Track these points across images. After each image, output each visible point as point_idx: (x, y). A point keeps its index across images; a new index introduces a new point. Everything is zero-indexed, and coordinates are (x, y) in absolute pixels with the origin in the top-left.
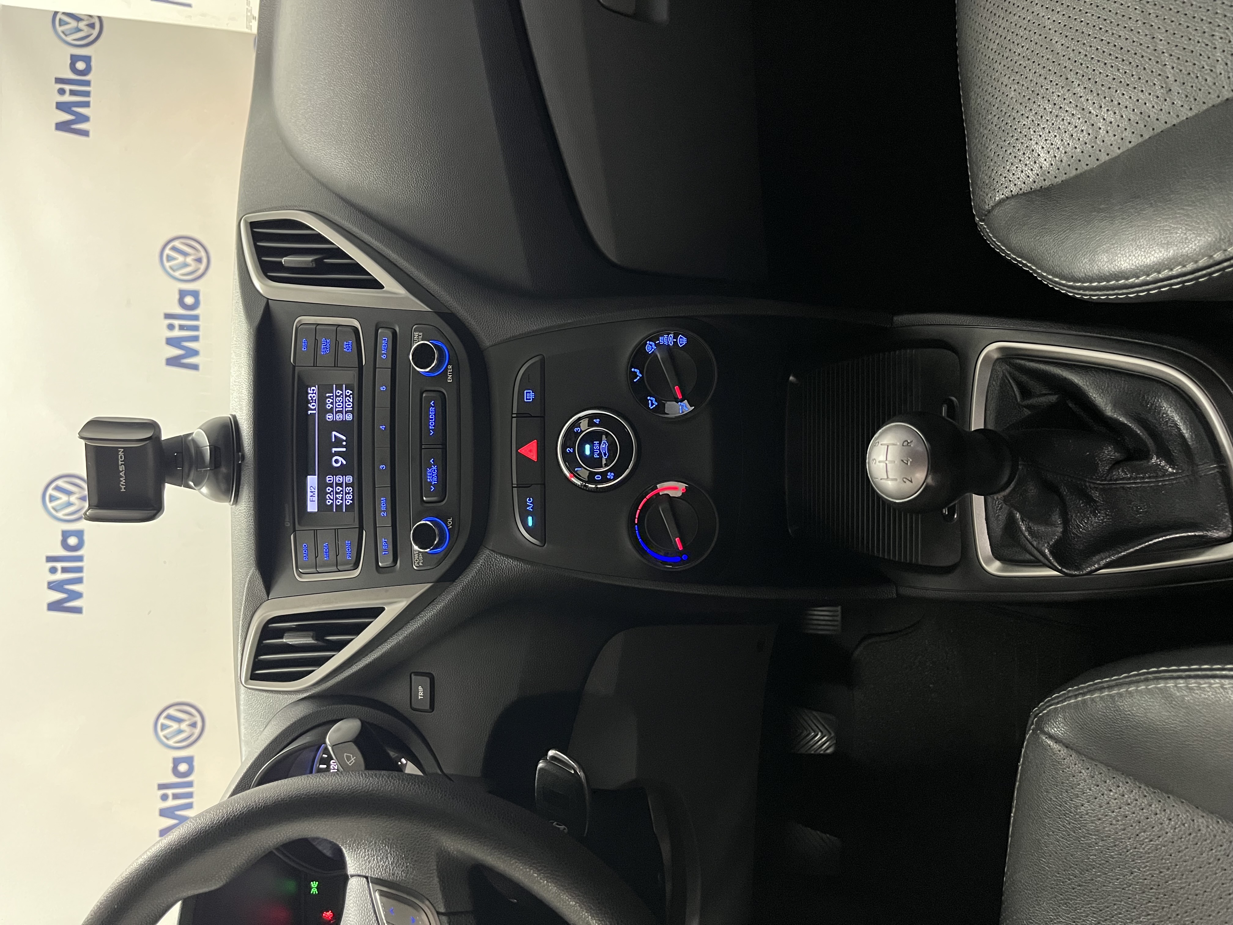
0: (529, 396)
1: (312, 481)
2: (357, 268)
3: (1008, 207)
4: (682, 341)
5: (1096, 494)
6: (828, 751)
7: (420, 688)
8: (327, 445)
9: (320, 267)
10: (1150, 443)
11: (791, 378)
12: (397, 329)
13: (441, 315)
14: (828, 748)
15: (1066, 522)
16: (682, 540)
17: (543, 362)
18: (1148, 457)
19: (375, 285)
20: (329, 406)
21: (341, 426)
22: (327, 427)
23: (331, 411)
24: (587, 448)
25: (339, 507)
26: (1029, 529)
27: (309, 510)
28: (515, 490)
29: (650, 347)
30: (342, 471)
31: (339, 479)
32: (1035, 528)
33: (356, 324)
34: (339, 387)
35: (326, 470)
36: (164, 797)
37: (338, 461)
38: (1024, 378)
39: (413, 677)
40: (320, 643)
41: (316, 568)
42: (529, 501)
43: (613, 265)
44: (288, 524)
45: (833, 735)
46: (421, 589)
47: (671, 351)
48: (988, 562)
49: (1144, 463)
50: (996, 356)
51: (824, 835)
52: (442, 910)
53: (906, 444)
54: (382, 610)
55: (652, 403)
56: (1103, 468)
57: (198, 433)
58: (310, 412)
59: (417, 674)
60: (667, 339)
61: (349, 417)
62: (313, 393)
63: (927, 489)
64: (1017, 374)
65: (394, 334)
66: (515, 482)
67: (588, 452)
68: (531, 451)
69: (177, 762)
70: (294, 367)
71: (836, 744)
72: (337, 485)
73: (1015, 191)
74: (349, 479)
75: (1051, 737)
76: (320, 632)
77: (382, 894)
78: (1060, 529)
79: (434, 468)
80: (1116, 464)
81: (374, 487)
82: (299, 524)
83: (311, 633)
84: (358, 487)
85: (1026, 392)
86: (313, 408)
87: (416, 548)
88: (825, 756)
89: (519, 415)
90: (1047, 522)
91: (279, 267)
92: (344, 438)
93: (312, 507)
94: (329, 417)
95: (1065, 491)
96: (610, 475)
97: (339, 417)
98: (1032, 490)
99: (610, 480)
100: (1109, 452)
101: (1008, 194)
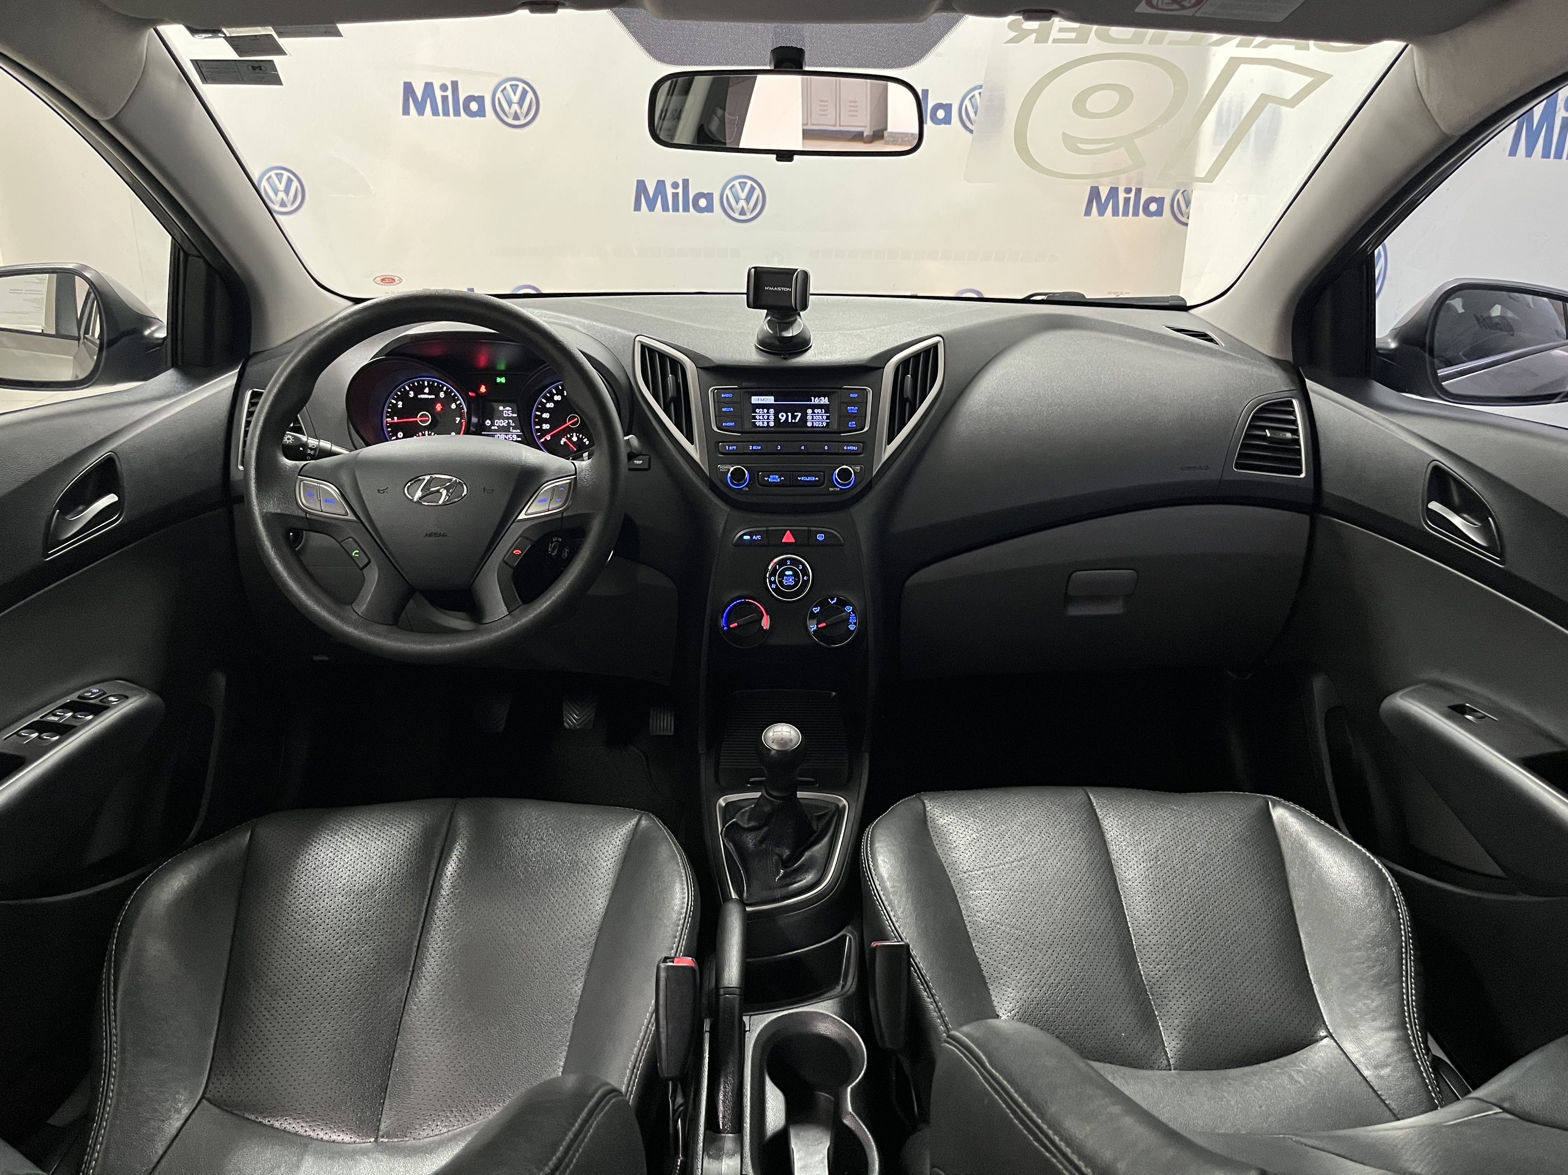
0: (820, 537)
1: (770, 400)
2: (902, 425)
3: (920, 806)
4: (852, 627)
5: (764, 846)
6: (566, 724)
7: (641, 462)
8: (792, 409)
9: (903, 401)
10: (789, 870)
11: (834, 693)
12: (862, 456)
13: (871, 481)
14: (568, 723)
15: (750, 830)
16: (735, 627)
17: (841, 545)
18: (784, 868)
19: (890, 439)
20: (816, 410)
21: (804, 419)
22: (803, 409)
23: (813, 412)
24: (790, 573)
25: (754, 418)
26: (746, 812)
27: (753, 397)
28: (765, 529)
29: (849, 609)
30: (777, 419)
31: (772, 417)
32: (747, 814)
33: (866, 429)
34: (828, 418)
35: (778, 409)
36: (444, 87)
37: (782, 417)
38: (827, 818)
39: (648, 457)
40: (668, 400)
41: (719, 403)
42: (759, 537)
43: (905, 581)
44: (744, 384)
45: (578, 727)
46: (706, 469)
47: (846, 621)
48: (724, 800)
49: (780, 865)
50: (841, 805)
51: (504, 720)
52: (565, 515)
53: (791, 740)
54: (692, 443)
55: (816, 610)
56: (777, 850)
57: (800, 325)
58: (813, 398)
59: (650, 459)
60: (853, 619)
61: (809, 424)
62: (825, 401)
63: (769, 750)
64: (830, 813)
65: (860, 454)
66: (770, 528)
67: (787, 573)
68: (788, 538)
69: (480, 100)
70: (840, 388)
71: (571, 730)
72: (768, 416)
73: (928, 809)
74: (772, 424)
75: (639, 820)
76: (676, 400)
77: (570, 483)
78: (746, 826)
79: (779, 480)
80: (780, 857)
81: (767, 442)
82: (744, 392)
83: (675, 395)
84: (766, 431)
85: (819, 818)
86: (816, 401)
87: (732, 469)
88: (562, 722)
89: (809, 531)
90: (750, 819)
91: (906, 373)
92: (797, 421)
93: (755, 400)
94: (809, 411)
95: (765, 829)
96: (774, 586)
97: (809, 418)
98: (767, 809)
99: (771, 586)
100: (787, 853)
101: (927, 806)
